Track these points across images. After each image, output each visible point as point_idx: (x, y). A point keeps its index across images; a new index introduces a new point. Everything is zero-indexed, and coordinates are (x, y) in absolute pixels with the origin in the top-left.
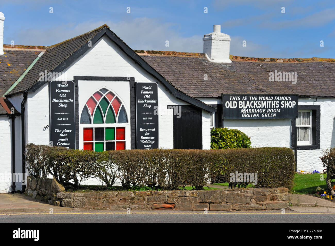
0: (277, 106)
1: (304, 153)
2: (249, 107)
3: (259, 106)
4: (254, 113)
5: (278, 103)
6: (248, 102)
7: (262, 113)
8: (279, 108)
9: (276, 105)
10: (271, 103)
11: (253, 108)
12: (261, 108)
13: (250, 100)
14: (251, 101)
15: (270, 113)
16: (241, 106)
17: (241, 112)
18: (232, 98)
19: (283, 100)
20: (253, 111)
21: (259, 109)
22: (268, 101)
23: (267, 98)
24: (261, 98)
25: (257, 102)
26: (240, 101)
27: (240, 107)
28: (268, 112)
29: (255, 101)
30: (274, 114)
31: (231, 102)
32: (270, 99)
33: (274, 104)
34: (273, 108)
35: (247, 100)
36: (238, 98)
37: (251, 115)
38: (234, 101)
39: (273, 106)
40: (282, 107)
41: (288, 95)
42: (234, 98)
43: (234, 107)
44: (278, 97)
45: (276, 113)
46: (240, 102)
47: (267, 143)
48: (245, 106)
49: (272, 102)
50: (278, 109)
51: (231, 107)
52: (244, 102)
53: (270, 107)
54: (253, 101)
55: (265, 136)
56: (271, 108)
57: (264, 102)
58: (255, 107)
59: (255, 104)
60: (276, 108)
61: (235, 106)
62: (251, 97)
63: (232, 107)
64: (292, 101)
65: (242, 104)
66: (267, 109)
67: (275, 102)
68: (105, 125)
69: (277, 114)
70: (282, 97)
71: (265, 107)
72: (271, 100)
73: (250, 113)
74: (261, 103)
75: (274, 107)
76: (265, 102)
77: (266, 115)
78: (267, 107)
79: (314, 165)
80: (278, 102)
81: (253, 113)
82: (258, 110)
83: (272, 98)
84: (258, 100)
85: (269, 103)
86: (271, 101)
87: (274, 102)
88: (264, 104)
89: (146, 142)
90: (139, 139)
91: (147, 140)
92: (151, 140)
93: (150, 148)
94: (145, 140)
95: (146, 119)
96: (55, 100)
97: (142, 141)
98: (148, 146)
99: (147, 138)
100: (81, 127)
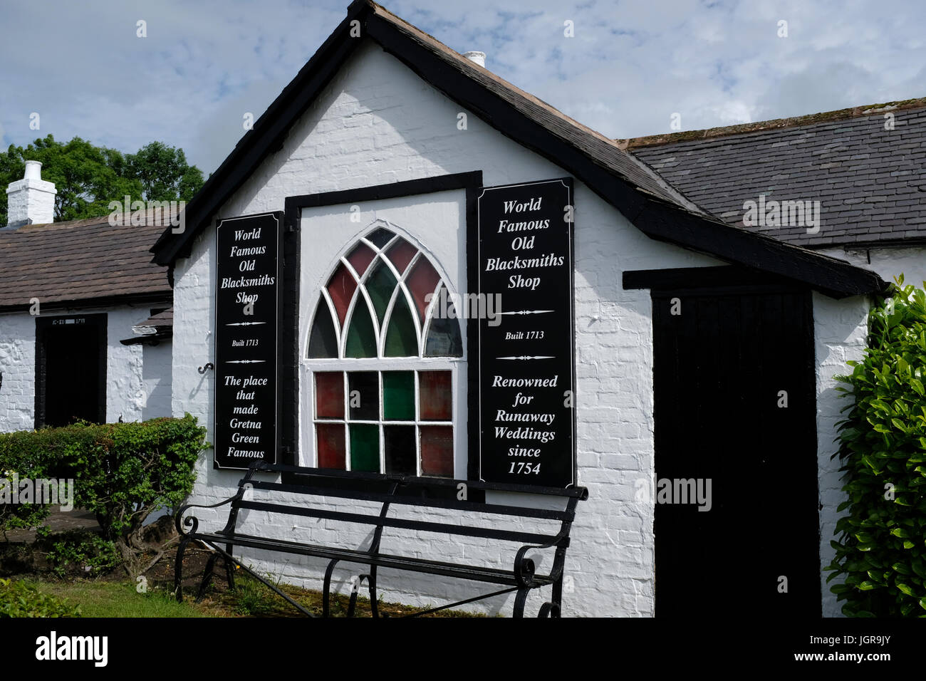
68: (382, 363)
89: (518, 434)
90: (491, 423)
91: (524, 425)
92: (539, 426)
93: (534, 461)
94: (513, 426)
95: (520, 336)
96: (228, 283)
97: (499, 432)
98: (524, 452)
99: (525, 418)
100: (309, 366)
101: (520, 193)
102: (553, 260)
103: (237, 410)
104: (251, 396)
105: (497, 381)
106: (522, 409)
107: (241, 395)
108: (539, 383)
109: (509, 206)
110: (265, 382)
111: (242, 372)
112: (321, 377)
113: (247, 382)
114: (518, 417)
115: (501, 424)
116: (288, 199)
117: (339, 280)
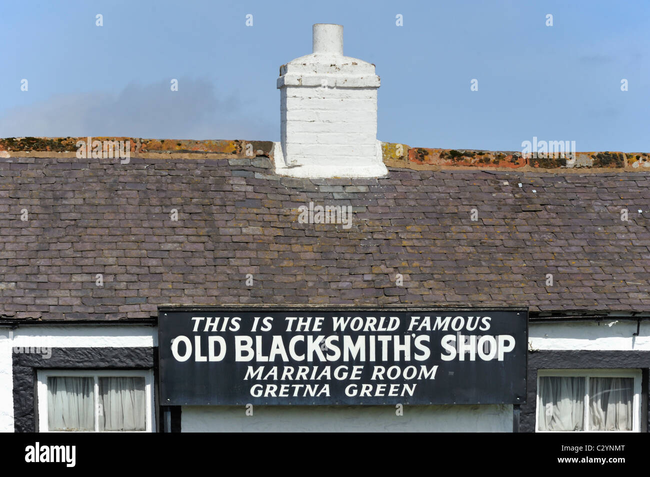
0: (421, 353)
2: (285, 359)
3: (332, 353)
4: (309, 382)
5: (423, 343)
6: (277, 340)
7: (348, 381)
8: (429, 364)
9: (414, 350)
10: (391, 344)
11: (305, 362)
12: (341, 361)
13: (289, 329)
14: (294, 333)
15: (387, 381)
16: (245, 353)
17: (246, 378)
18: (203, 324)
19: (450, 331)
20: (302, 374)
21: (334, 365)
22: (377, 334)
23: (370, 323)
24: (339, 323)
25: (320, 338)
26: (240, 333)
27: (239, 358)
28: (374, 378)
29: (311, 332)
30: (406, 386)
31: (198, 339)
32: (386, 325)
33: (407, 348)
34: (403, 364)
35: (274, 332)
36: (229, 324)
37: (292, 390)
38: (211, 333)
39: (402, 353)
40: (444, 358)
41: (477, 312)
42: (211, 324)
43: (213, 358)
44: (427, 319)
45: (415, 380)
46: (238, 339)
48: (266, 351)
49: (397, 338)
50: (424, 368)
51: (199, 358)
52: (259, 339)
53: (385, 358)
54: (302, 333)
56: (391, 362)
57: (355, 341)
58: (310, 359)
59: (313, 346)
60: (418, 364)
61: (217, 353)
62: (291, 320)
63: (204, 359)
64: (494, 332)
65: (248, 348)
66: (368, 367)
67: (413, 341)
69: (423, 385)
70: (448, 319)
71: (363, 358)
72: (390, 329)
73: (287, 381)
74: (340, 344)
75: (408, 358)
76: (361, 339)
77: (366, 390)
78: (373, 358)
80: (427, 338)
81: (301, 381)
82: (328, 368)
83: (395, 322)
84: (327, 330)
85: (379, 345)
86: (392, 334)
87: (407, 338)
88: (354, 348)
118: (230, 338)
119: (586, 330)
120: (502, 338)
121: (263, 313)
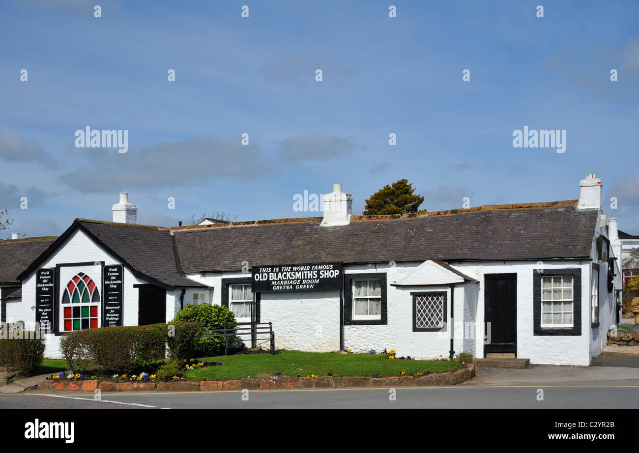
0: (315, 276)
1: (363, 328)
2: (281, 279)
3: (293, 277)
4: (287, 285)
5: (316, 273)
6: (280, 274)
7: (296, 285)
8: (317, 279)
9: (313, 275)
10: (307, 274)
11: (286, 280)
12: (295, 279)
13: (282, 271)
14: (284, 272)
15: (306, 284)
16: (272, 278)
17: (272, 285)
18: (262, 270)
19: (322, 270)
20: (285, 283)
21: (293, 280)
22: (304, 271)
23: (302, 268)
24: (295, 268)
25: (290, 273)
26: (271, 272)
27: (270, 279)
28: (303, 283)
29: (288, 271)
30: (311, 285)
31: (261, 274)
32: (306, 269)
33: (311, 275)
34: (310, 279)
35: (279, 272)
36: (268, 270)
37: (283, 287)
38: (264, 273)
39: (310, 276)
40: (321, 277)
41: (329, 263)
42: (264, 270)
43: (264, 279)
44: (317, 266)
45: (313, 284)
46: (270, 274)
47: (313, 317)
48: (277, 277)
49: (309, 272)
50: (316, 280)
51: (261, 280)
52: (275, 273)
53: (306, 278)
54: (286, 272)
55: (309, 309)
56: (307, 279)
57: (298, 273)
58: (287, 279)
59: (288, 275)
60: (314, 279)
61: (265, 278)
62: (283, 268)
63: (262, 280)
64: (334, 269)
65: (272, 276)
66: (302, 280)
67: (313, 272)
68: (81, 304)
69: (315, 285)
70: (322, 266)
71: (300, 278)
72: (307, 269)
73: (282, 285)
74: (295, 274)
75: (312, 277)
76: (300, 272)
77: (301, 287)
78: (303, 278)
79: (378, 343)
80: (316, 272)
81: (285, 285)
82: (292, 281)
83: (308, 267)
84: (292, 270)
85: (304, 274)
86: (308, 271)
87: (312, 272)
88: (298, 275)
89: (111, 319)
90: (105, 317)
91: (112, 317)
92: (116, 317)
93: (114, 324)
94: (110, 317)
95: (112, 298)
96: (39, 285)
97: (107, 319)
98: (112, 322)
99: (112, 315)
100: (62, 306)
101: (113, 267)
102: (119, 282)
103: (42, 317)
104: (46, 314)
105: (107, 308)
106: (112, 313)
107: (43, 314)
108: (116, 308)
109: (110, 270)
110: (50, 310)
111: (43, 308)
112: (65, 308)
113: (45, 310)
114: (111, 315)
115: (108, 317)
116: (57, 264)
117: (70, 284)
118: (268, 273)
119: (363, 267)
120: (336, 271)
121: (276, 267)
